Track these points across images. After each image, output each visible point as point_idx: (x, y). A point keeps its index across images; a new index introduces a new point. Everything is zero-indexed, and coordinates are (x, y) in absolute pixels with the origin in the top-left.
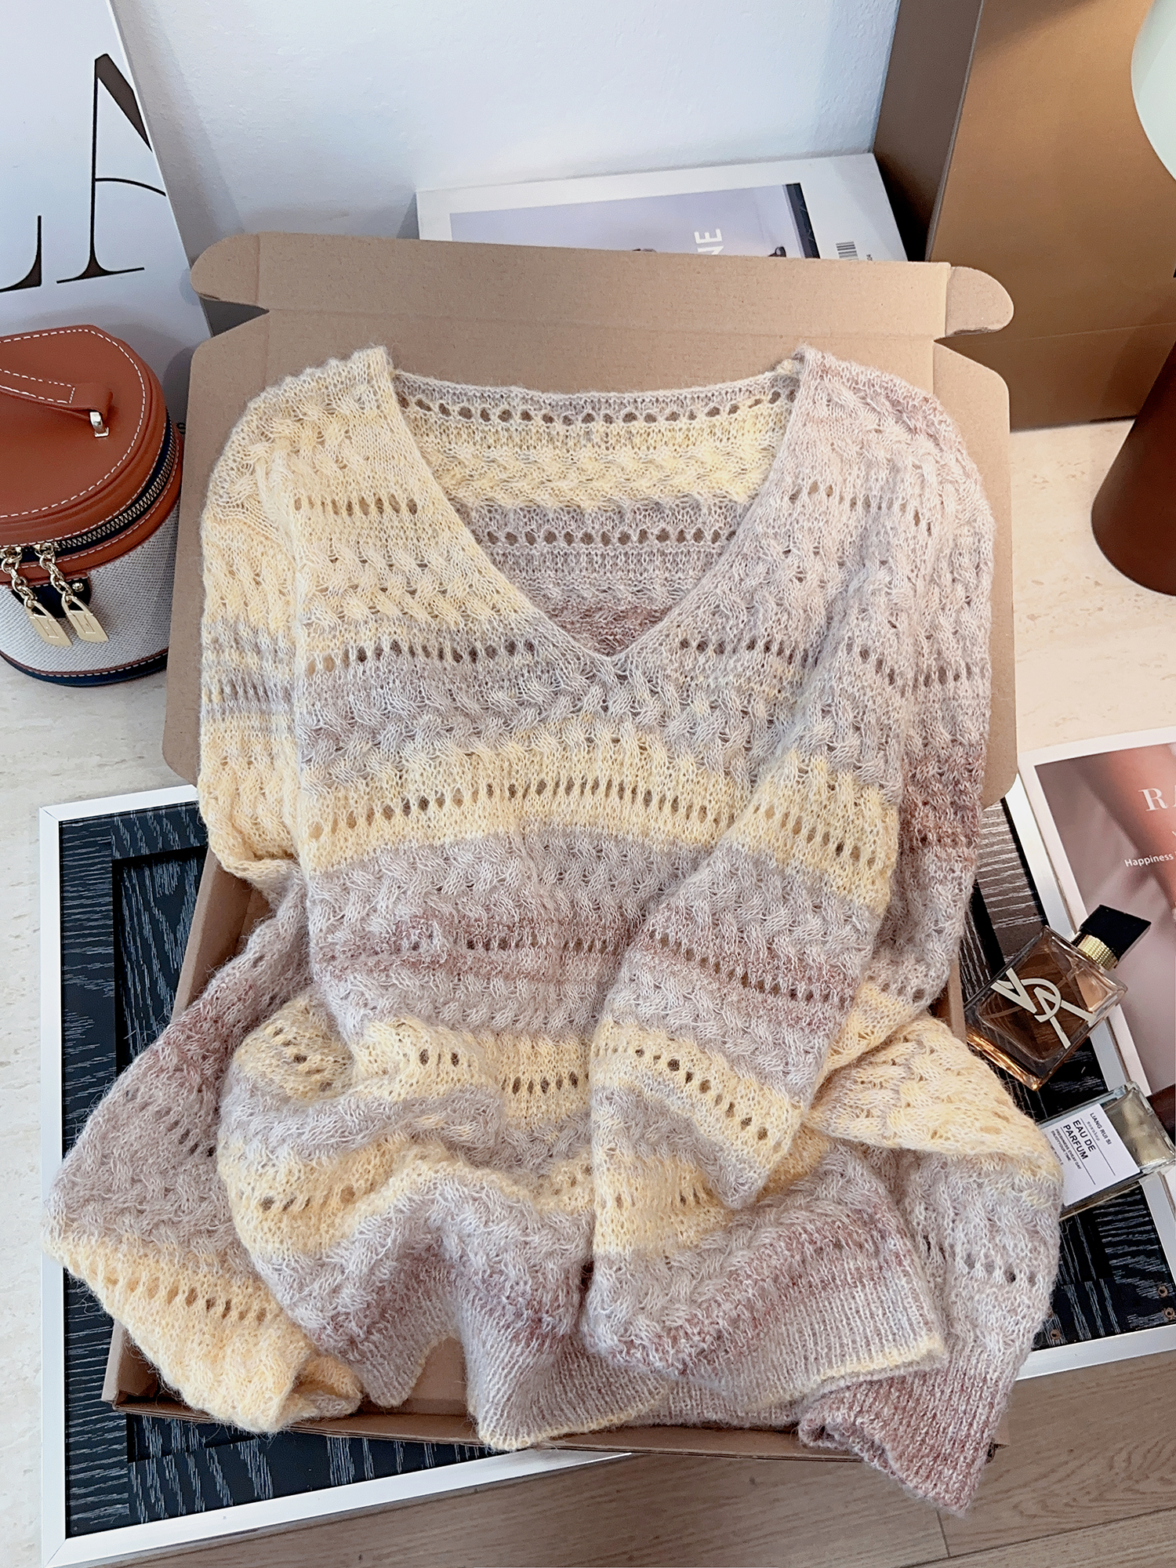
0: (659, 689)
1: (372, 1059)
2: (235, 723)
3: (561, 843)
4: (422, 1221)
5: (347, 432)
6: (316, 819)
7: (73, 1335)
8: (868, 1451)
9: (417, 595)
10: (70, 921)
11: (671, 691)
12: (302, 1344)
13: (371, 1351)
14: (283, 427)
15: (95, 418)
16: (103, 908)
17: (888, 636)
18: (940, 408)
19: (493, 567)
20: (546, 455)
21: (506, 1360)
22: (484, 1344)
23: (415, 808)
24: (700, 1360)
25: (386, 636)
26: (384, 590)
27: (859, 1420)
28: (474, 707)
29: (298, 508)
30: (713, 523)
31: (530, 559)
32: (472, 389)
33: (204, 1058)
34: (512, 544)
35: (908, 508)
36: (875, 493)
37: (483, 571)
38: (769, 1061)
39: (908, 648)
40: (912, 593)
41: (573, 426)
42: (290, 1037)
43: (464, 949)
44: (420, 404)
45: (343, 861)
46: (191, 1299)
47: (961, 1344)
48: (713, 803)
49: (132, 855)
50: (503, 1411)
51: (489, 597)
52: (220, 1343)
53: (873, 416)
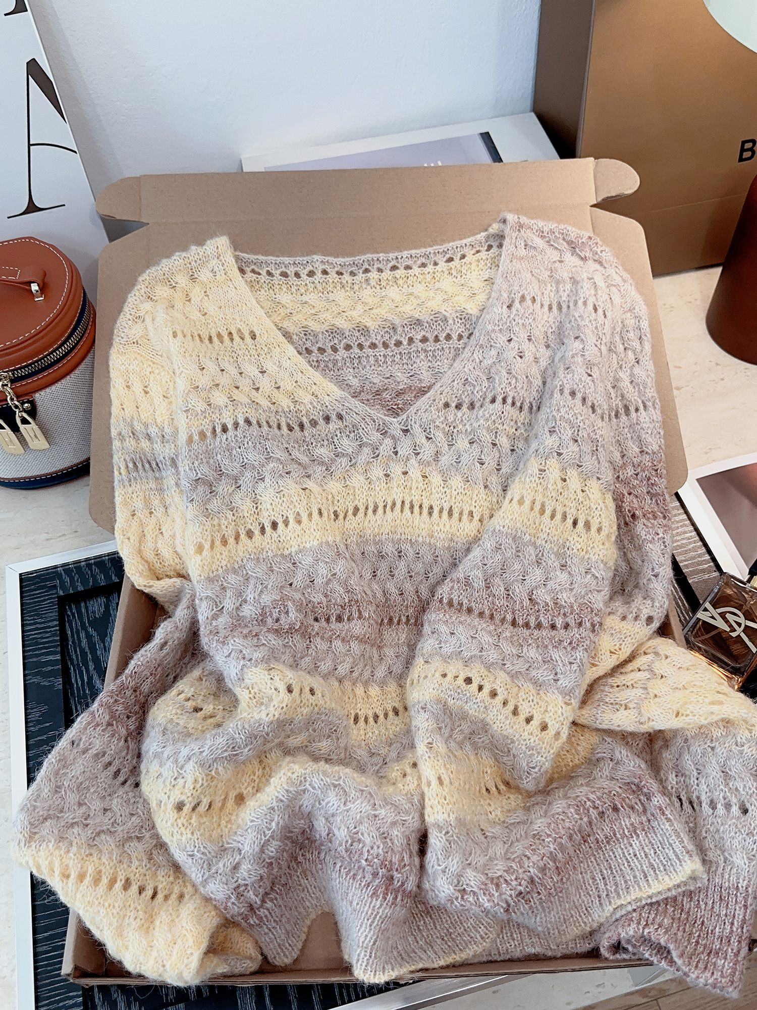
0: (432, 436)
1: (251, 696)
2: (138, 486)
3: (373, 549)
4: (297, 809)
5: (205, 292)
6: (199, 540)
7: (40, 936)
8: (656, 954)
9: (260, 390)
10: (28, 640)
11: (440, 436)
12: (213, 913)
13: (266, 916)
14: (162, 292)
15: (34, 287)
16: (52, 629)
17: (587, 381)
18: (600, 243)
19: (310, 368)
20: (340, 296)
21: (369, 913)
22: (351, 903)
23: (268, 529)
24: (519, 901)
25: (241, 414)
26: (237, 388)
27: (646, 931)
28: (304, 459)
29: (174, 337)
30: (457, 329)
31: (335, 362)
32: (287, 260)
33: (128, 717)
34: (322, 354)
35: (588, 303)
36: (564, 299)
37: (304, 371)
38: (542, 674)
39: (601, 389)
40: (599, 354)
41: (357, 277)
42: (189, 695)
43: (312, 622)
44: (253, 271)
45: (220, 568)
46: (127, 885)
47: (714, 865)
48: (478, 507)
49: (71, 591)
50: (371, 953)
51: (309, 388)
52: (151, 918)
53: (556, 252)
